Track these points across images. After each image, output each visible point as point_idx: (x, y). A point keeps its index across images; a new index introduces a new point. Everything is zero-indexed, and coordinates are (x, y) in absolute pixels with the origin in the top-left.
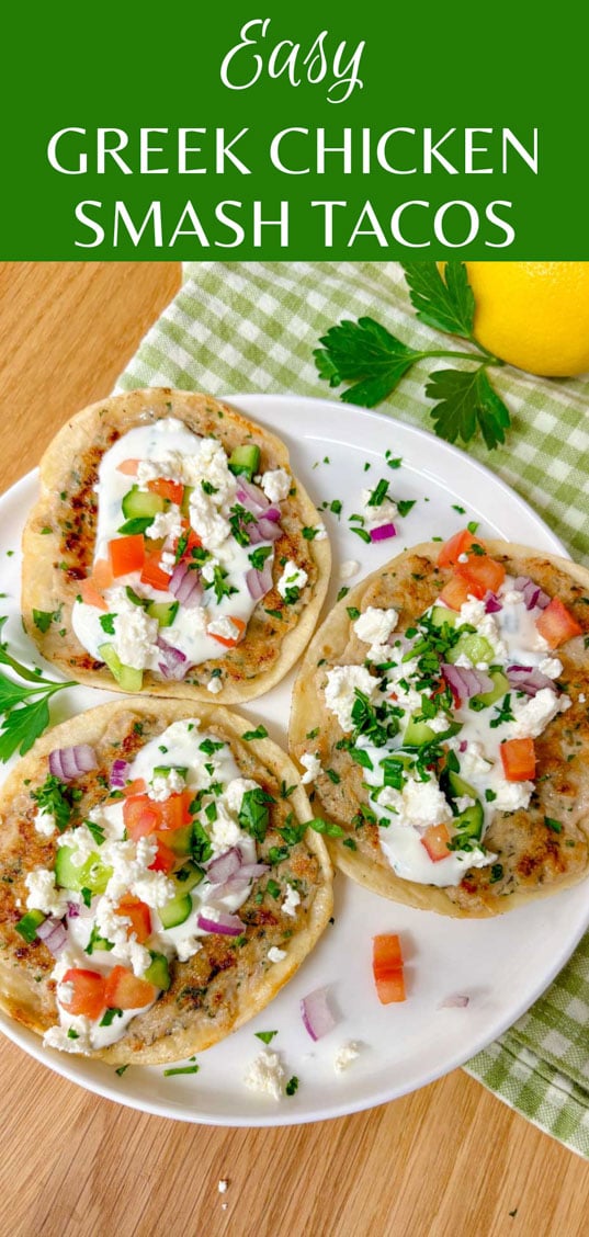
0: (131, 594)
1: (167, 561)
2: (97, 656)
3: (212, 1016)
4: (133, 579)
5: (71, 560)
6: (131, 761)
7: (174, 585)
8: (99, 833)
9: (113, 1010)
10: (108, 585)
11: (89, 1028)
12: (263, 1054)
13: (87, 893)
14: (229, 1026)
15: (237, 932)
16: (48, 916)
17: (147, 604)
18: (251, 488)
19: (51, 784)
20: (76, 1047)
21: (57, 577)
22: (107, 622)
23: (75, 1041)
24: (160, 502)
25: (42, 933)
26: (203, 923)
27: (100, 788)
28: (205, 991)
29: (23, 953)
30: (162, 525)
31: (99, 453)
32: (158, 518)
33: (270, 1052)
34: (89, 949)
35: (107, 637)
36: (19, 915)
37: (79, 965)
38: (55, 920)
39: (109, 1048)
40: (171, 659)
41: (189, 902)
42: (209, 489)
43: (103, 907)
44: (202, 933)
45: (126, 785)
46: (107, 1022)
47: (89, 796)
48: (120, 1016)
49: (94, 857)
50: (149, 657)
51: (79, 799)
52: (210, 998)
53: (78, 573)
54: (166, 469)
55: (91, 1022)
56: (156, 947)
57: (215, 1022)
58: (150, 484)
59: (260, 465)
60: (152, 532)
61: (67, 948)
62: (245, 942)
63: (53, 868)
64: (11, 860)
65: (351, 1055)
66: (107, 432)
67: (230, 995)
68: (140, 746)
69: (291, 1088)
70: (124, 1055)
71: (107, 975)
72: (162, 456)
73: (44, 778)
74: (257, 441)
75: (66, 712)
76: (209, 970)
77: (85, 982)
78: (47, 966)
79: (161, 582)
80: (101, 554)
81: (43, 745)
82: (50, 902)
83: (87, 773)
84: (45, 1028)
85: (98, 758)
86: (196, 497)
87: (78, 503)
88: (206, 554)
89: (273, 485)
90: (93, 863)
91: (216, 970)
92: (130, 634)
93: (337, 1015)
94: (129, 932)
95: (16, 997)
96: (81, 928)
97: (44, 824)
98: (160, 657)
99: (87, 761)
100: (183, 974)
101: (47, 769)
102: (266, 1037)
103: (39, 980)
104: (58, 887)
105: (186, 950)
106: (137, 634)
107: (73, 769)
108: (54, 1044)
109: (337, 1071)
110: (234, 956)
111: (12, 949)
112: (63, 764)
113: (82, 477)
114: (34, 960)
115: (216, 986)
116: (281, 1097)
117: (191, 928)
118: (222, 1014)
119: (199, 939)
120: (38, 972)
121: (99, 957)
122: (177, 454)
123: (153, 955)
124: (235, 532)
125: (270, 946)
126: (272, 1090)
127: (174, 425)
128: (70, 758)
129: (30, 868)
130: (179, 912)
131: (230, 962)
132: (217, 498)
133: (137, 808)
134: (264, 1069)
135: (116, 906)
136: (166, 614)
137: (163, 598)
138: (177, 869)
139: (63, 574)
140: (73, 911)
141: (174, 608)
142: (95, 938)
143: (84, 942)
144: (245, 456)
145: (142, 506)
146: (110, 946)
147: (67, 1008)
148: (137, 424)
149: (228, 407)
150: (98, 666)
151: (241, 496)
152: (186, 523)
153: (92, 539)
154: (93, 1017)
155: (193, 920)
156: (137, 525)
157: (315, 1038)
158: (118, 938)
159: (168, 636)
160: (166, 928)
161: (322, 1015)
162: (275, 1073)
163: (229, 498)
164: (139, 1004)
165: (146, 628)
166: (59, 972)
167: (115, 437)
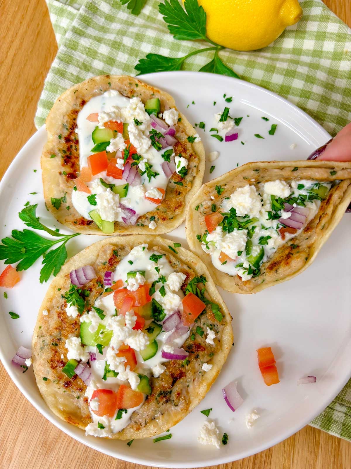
0: (103, 182)
1: (120, 163)
2: (87, 218)
3: (176, 405)
4: (103, 174)
5: (68, 169)
6: (114, 271)
7: (125, 175)
8: (101, 312)
9: (122, 410)
10: (90, 180)
11: (109, 422)
12: (207, 423)
13: (99, 346)
14: (186, 410)
15: (184, 357)
16: (79, 362)
17: (112, 187)
18: (158, 120)
19: (73, 289)
20: (104, 434)
21: (62, 180)
22: (92, 200)
23: (103, 430)
24: (111, 132)
25: (78, 372)
26: (165, 355)
27: (98, 288)
28: (171, 392)
29: (68, 384)
30: (115, 145)
31: (76, 112)
32: (112, 141)
33: (210, 421)
34: (105, 378)
35: (93, 207)
36: (63, 363)
37: (100, 386)
38: (83, 364)
39: (122, 432)
40: (129, 214)
41: (156, 344)
42: (137, 123)
43: (110, 354)
44: (165, 360)
45: (113, 285)
46: (119, 417)
47: (93, 293)
48: (126, 413)
49: (101, 326)
50: (116, 214)
51: (88, 296)
52: (174, 396)
53: (72, 176)
54: (113, 115)
55: (110, 418)
56: (141, 372)
57: (178, 409)
58: (106, 124)
59: (161, 109)
60: (110, 149)
61: (92, 378)
62: (189, 362)
63: (79, 335)
64: (56, 333)
65: (255, 417)
66: (79, 101)
67: (184, 392)
68: (118, 262)
69: (225, 440)
70: (131, 434)
71: (116, 390)
72: (110, 109)
73: (68, 286)
74: (157, 96)
75: (77, 249)
76: (171, 381)
77: (105, 397)
78: (82, 389)
79: (118, 174)
80: (83, 163)
81: (66, 269)
82: (80, 354)
83: (91, 280)
84: (86, 425)
85: (96, 272)
86: (131, 128)
87: (68, 140)
88: (139, 157)
89: (169, 117)
90: (101, 330)
91: (175, 380)
92: (105, 203)
93: (243, 394)
94: (126, 365)
95: (67, 409)
96: (98, 366)
97: (71, 311)
98: (122, 214)
99: (91, 274)
100: (157, 384)
101: (69, 281)
102: (206, 412)
103: (78, 398)
104: (83, 345)
105: (158, 371)
106: (108, 202)
107: (83, 279)
108: (91, 433)
109: (248, 427)
110: (184, 371)
111: (62, 383)
112: (78, 278)
113: (69, 126)
114: (75, 388)
115: (177, 388)
116: (220, 446)
117: (158, 359)
118: (182, 404)
119: (163, 364)
120: (76, 394)
121: (110, 380)
122: (118, 108)
123: (140, 377)
124: (153, 144)
125: (203, 363)
126: (215, 444)
127: (114, 93)
128: (81, 274)
129: (66, 337)
130: (151, 351)
131: (182, 375)
132: (142, 127)
133: (120, 296)
134: (209, 432)
135: (117, 352)
136: (122, 190)
137: (119, 183)
138: (147, 327)
139: (64, 177)
140: (93, 357)
141: (126, 187)
142: (107, 371)
143: (102, 373)
144: (153, 104)
145: (103, 135)
146: (116, 374)
147: (97, 413)
148: (94, 95)
149: (140, 81)
150: (89, 223)
151: (154, 124)
152: (127, 141)
153: (77, 157)
154: (111, 415)
155: (160, 353)
156: (101, 146)
157: (233, 410)
158: (120, 370)
159: (125, 202)
160: (145, 360)
161: (235, 397)
162: (215, 433)
163: (148, 127)
164: (136, 405)
165: (113, 199)
166: (89, 392)
167: (83, 103)
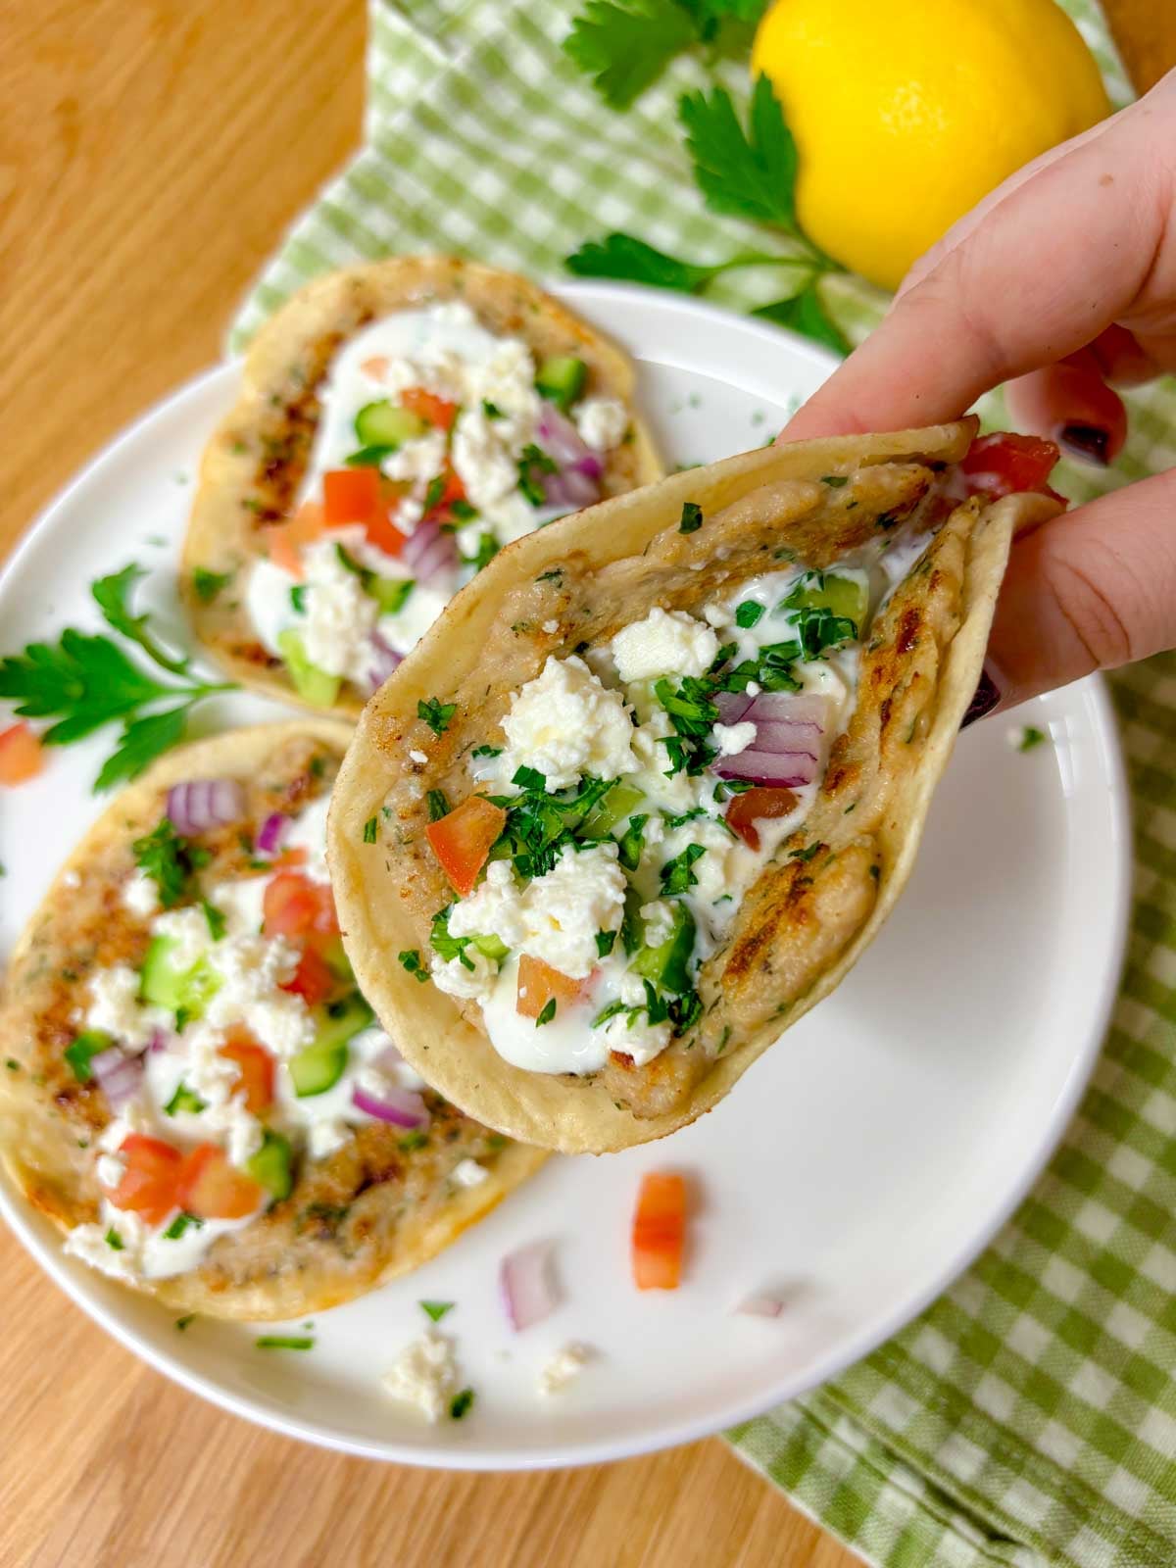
0: (346, 557)
1: (408, 514)
2: (274, 645)
3: (348, 1256)
4: (353, 534)
5: (265, 497)
6: (295, 816)
7: (412, 551)
8: (217, 921)
9: (190, 1216)
10: (312, 537)
11: (142, 1238)
12: (424, 1338)
13: (183, 1017)
14: (372, 1277)
15: (410, 1122)
16: (115, 1044)
17: (366, 578)
18: (562, 423)
19: (161, 834)
20: (113, 1266)
21: (239, 519)
22: (297, 597)
23: (116, 1255)
24: (414, 421)
25: (100, 1067)
26: (360, 1100)
27: (237, 852)
28: (343, 1214)
29: (66, 1095)
30: (410, 458)
31: (334, 341)
32: (408, 446)
33: (436, 1337)
34: (171, 1108)
35: (294, 619)
36: (72, 1033)
37: (147, 1129)
38: (125, 1053)
39: (171, 1283)
40: (388, 664)
41: (342, 1059)
42: (492, 411)
43: (202, 1040)
44: (357, 1115)
45: (280, 854)
46: (175, 1232)
47: (220, 863)
48: (199, 1227)
49: (204, 959)
50: (352, 658)
51: (202, 866)
52: (351, 1223)
53: (270, 516)
54: (431, 375)
55: (148, 1227)
56: (275, 1124)
57: (352, 1267)
58: (405, 395)
59: (583, 388)
60: (394, 467)
61: (135, 1098)
62: (423, 1143)
63: (139, 968)
64: (82, 945)
65: (569, 1368)
66: (357, 314)
67: (382, 1227)
68: (314, 796)
69: (460, 1407)
70: (195, 1299)
71: (189, 1156)
72: (433, 354)
73: (155, 823)
74: (587, 354)
75: (212, 727)
76: (356, 1179)
77: (149, 1160)
78: (99, 1124)
79: (391, 543)
80: (311, 492)
82: (122, 1021)
83: (224, 824)
84: (74, 1224)
85: (244, 803)
86: (471, 424)
87: (294, 414)
88: (470, 512)
89: (594, 423)
90: (201, 975)
91: (367, 1181)
92: (328, 616)
93: (556, 1290)
94: (234, 1089)
95: (37, 1166)
96: (163, 1073)
97: (140, 895)
98: (369, 663)
99: (226, 806)
100: (313, 1177)
101: (161, 810)
102: (436, 1311)
103: (83, 1145)
104: (141, 1001)
105: (324, 1141)
106: (338, 613)
107: (201, 815)
108: (81, 1252)
109: (542, 1391)
110: (402, 1162)
111: (53, 1087)
112: (189, 805)
113: (306, 372)
114: (84, 1111)
115: (364, 1207)
116: (440, 1420)
117: (337, 1104)
118: (364, 1252)
119: (350, 1126)
120: (83, 1132)
121: (184, 1124)
122: (456, 358)
123: (269, 1138)
124: (523, 484)
125: (463, 1157)
126: (427, 1403)
127: (459, 314)
128: (200, 797)
129: (105, 963)
130: (319, 1072)
131: (392, 1172)
132: (504, 429)
133: (285, 891)
134: (419, 1365)
135: (222, 1043)
136: (390, 593)
137: (390, 570)
138: (332, 1000)
139: (249, 516)
140: (157, 1043)
141: (406, 588)
142: (181, 1093)
143: (165, 1093)
144: (561, 371)
145: (384, 425)
146: (199, 1108)
147: (115, 1198)
148: (404, 305)
149: (548, 298)
150: (272, 662)
151: (544, 430)
152: (447, 460)
153: (302, 469)
154: (154, 1220)
155: (342, 1093)
156: (372, 454)
157: (519, 1326)
158: (215, 1096)
159: (389, 629)
160: (302, 1094)
161: (532, 1289)
162: (437, 1375)
163: (524, 431)
164: (233, 1212)
165: (356, 609)
166: (114, 1136)
167: (367, 318)
